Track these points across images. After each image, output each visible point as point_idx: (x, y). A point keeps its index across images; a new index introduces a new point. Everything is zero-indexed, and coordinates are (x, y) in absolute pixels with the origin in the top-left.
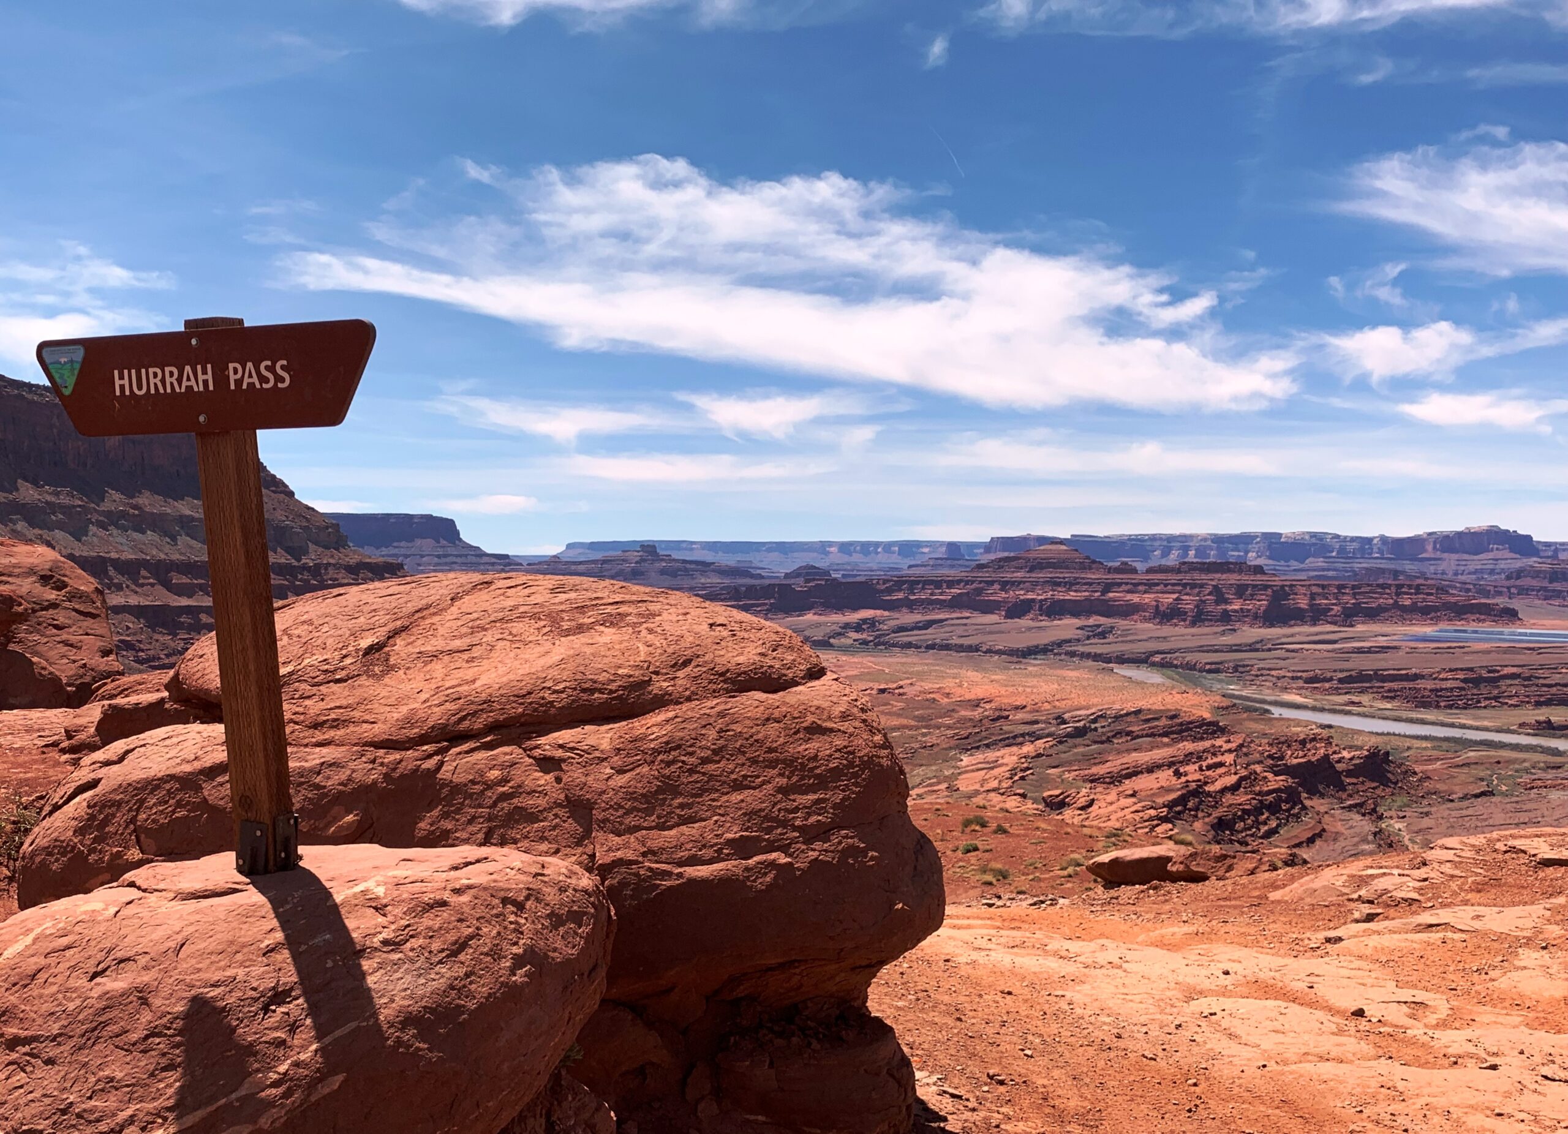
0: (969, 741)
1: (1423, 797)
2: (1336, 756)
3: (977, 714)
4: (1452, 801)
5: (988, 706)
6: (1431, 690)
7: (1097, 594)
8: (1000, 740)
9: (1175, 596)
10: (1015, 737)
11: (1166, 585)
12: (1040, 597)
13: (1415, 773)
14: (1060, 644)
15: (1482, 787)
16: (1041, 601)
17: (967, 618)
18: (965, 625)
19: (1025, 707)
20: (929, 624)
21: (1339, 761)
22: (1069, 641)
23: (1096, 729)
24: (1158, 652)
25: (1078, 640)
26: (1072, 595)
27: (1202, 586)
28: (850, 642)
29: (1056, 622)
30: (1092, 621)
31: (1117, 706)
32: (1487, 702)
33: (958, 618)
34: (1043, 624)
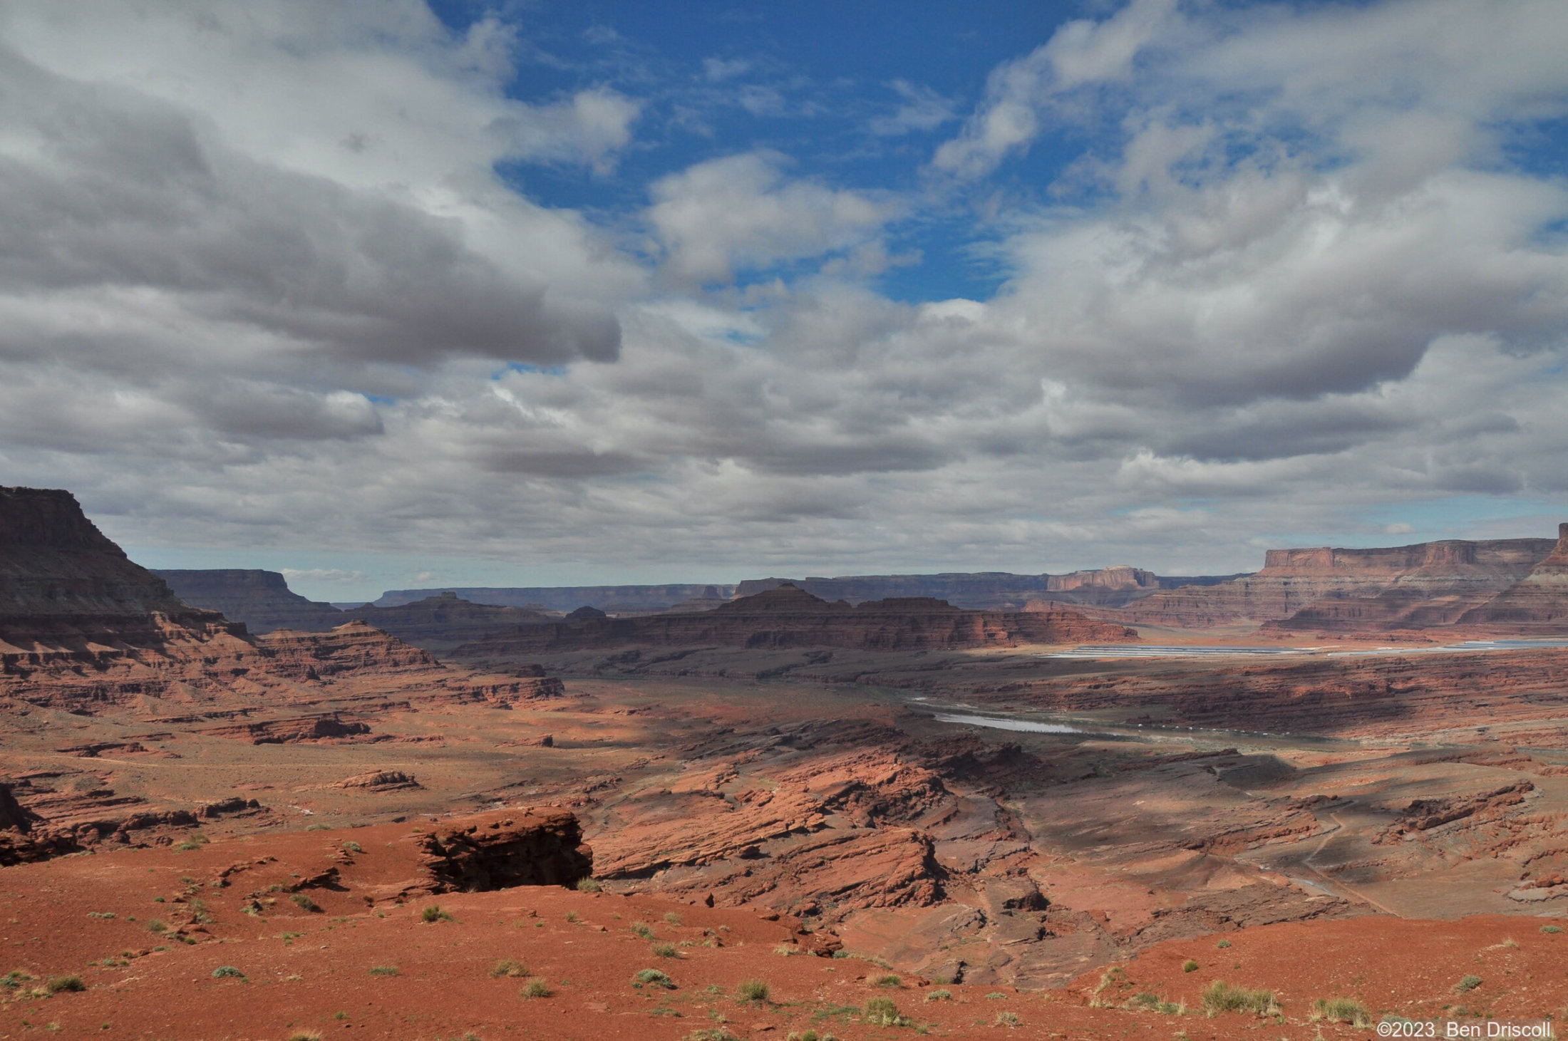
0: (694, 752)
1: (1044, 780)
2: (979, 752)
3: (708, 729)
4: (1065, 783)
5: (719, 722)
6: (1066, 696)
7: (819, 627)
8: (720, 750)
9: (879, 627)
10: (732, 747)
11: (873, 618)
12: (773, 630)
13: (1041, 762)
14: (788, 668)
15: (1090, 771)
16: (774, 633)
17: (714, 649)
18: (713, 654)
19: (748, 722)
20: (682, 656)
21: (981, 755)
22: (795, 666)
23: (800, 738)
24: (864, 673)
25: (803, 665)
26: (800, 628)
27: (900, 618)
28: (616, 671)
29: (787, 650)
30: (815, 649)
31: (822, 719)
32: (1106, 704)
33: (708, 649)
34: (777, 652)
